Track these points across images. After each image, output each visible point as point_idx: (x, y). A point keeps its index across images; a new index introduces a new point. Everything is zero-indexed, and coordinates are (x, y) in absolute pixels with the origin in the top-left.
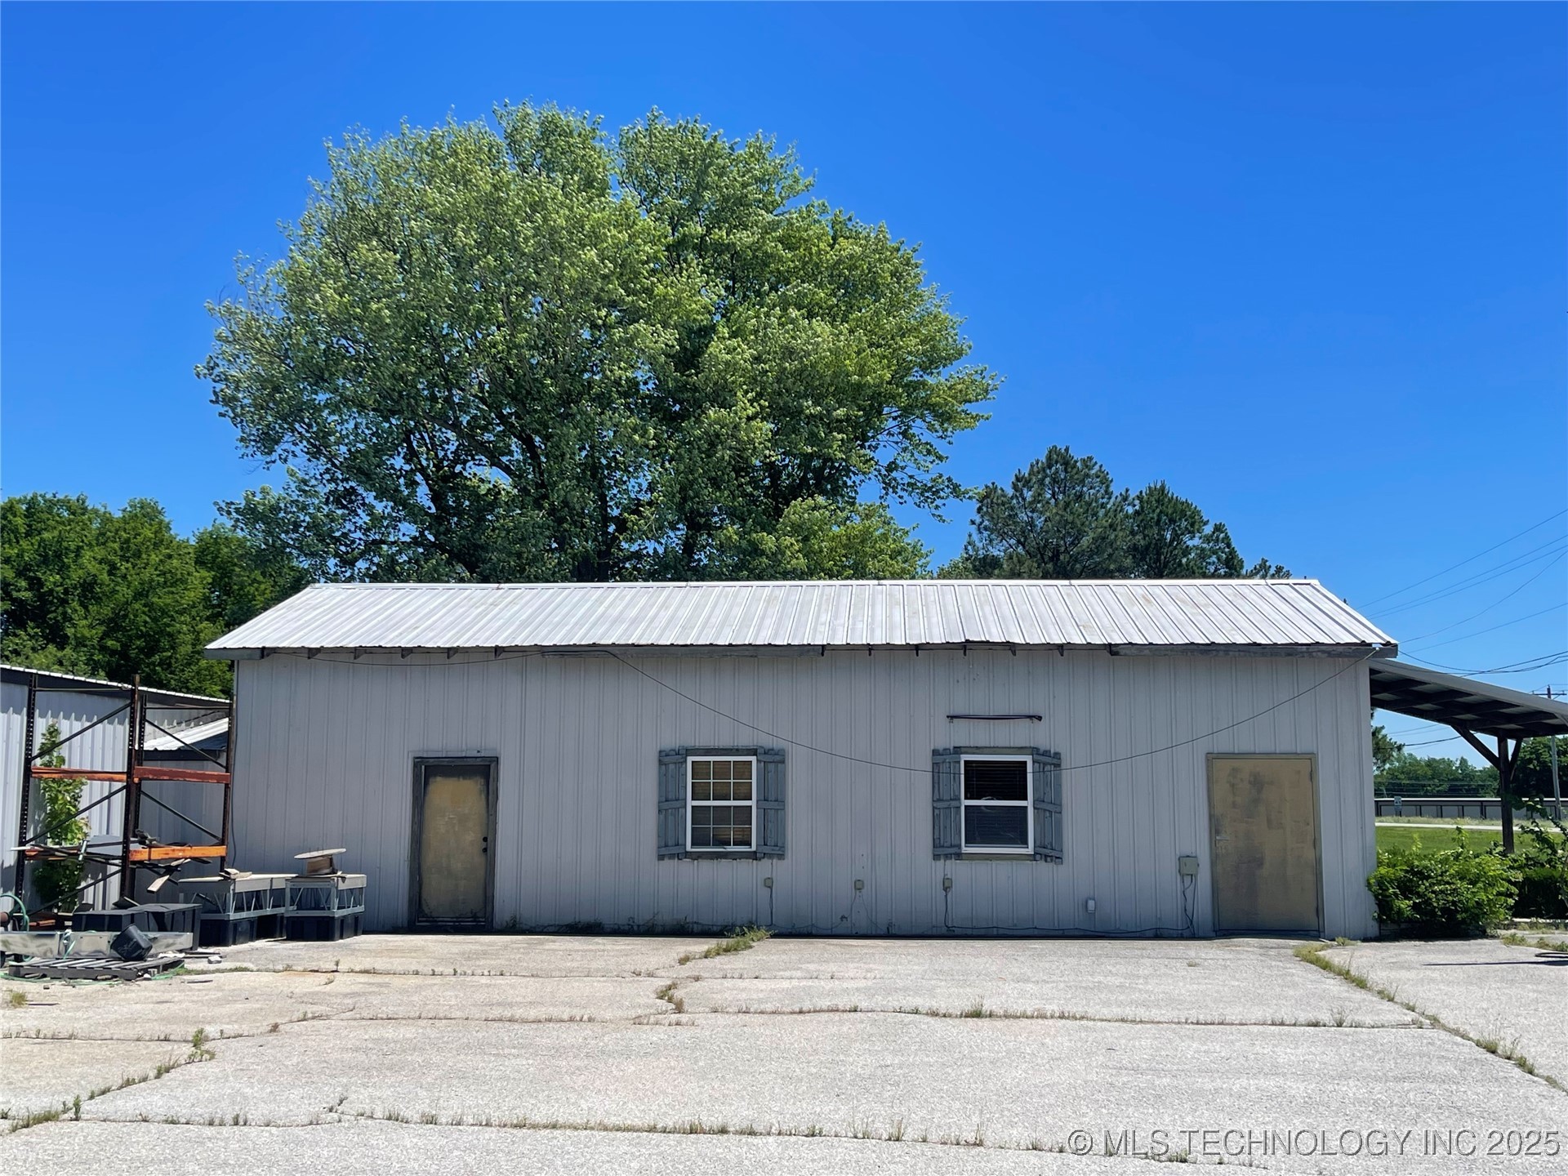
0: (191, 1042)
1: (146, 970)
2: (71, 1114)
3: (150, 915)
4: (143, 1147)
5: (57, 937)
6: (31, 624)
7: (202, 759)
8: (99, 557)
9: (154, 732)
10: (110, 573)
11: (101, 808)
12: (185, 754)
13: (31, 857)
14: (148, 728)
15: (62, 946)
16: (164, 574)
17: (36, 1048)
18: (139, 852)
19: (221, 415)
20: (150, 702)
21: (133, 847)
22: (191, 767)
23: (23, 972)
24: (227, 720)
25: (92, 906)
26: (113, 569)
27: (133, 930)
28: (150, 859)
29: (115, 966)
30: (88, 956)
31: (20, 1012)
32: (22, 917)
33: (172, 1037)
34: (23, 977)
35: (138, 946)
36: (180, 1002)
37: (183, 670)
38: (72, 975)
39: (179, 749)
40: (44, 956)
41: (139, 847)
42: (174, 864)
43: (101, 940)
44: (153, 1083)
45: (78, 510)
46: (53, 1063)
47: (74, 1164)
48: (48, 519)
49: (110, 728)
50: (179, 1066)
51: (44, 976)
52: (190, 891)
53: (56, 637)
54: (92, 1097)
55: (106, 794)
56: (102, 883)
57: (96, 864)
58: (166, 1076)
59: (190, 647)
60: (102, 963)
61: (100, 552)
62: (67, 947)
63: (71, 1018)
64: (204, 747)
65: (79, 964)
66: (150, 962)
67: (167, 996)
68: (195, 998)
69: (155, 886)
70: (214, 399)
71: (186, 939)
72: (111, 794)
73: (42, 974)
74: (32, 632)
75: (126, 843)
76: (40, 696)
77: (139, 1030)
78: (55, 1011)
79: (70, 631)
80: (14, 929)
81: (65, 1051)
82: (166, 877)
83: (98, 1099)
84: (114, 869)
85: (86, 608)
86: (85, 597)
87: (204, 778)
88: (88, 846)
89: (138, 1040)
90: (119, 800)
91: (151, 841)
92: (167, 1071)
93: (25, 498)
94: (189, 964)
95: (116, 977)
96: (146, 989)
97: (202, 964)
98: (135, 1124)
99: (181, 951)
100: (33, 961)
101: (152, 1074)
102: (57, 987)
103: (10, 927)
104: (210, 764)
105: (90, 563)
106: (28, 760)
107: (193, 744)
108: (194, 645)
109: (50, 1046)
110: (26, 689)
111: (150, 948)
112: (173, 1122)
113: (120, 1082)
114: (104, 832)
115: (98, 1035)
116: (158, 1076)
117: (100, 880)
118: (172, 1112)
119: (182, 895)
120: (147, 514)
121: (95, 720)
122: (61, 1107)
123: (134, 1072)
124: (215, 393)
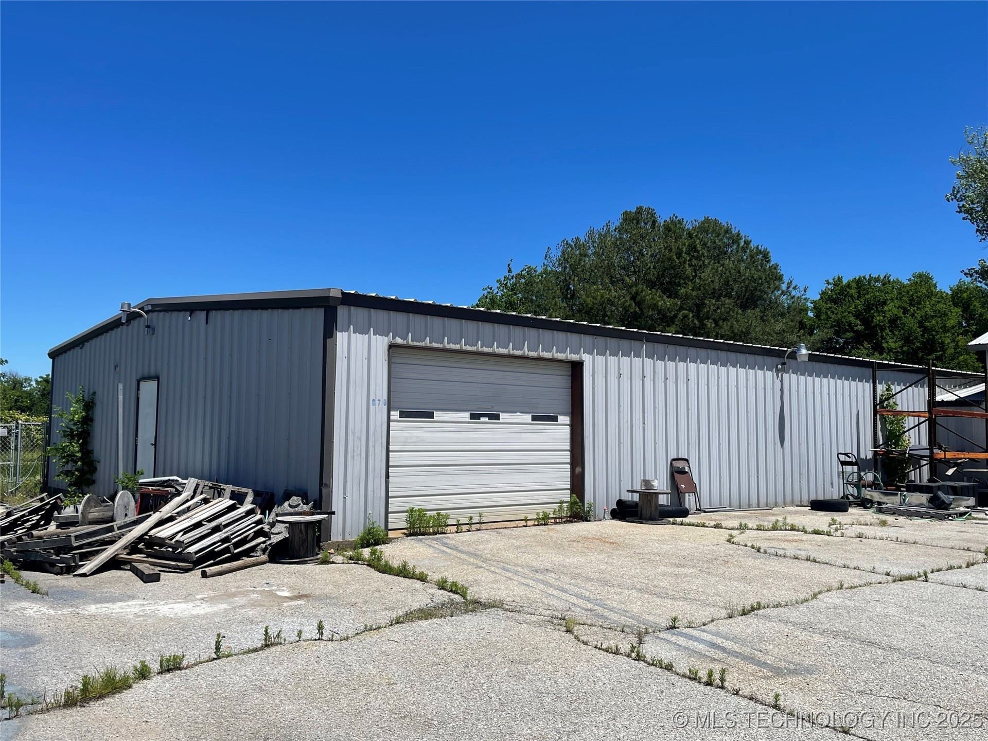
0: (984, 552)
1: (950, 515)
2: (923, 578)
3: (949, 488)
4: (966, 599)
5: (899, 495)
6: (866, 343)
7: (971, 405)
8: (897, 305)
9: (941, 391)
10: (904, 313)
11: (915, 430)
12: (961, 402)
13: (881, 455)
14: (938, 389)
15: (902, 500)
16: (935, 311)
17: (897, 546)
18: (938, 454)
19: (964, 219)
20: (938, 375)
21: (935, 451)
22: (965, 410)
23: (883, 511)
24: (984, 384)
25: (914, 481)
26: (905, 311)
27: (940, 493)
28: (945, 458)
29: (932, 511)
30: (916, 506)
31: (885, 528)
32: (880, 484)
33: (971, 549)
34: (884, 513)
35: (943, 502)
36: (973, 533)
37: (950, 363)
38: (909, 514)
39: (956, 400)
40: (893, 504)
41: (939, 451)
42: (959, 461)
43: (923, 498)
44: (964, 570)
45: (886, 282)
46: (907, 553)
47: (929, 601)
48: (868, 288)
49: (916, 389)
50: (979, 563)
51: (894, 513)
52: (970, 476)
53: (878, 348)
54: (932, 572)
55: (917, 423)
56: (918, 470)
57: (915, 460)
58: (972, 567)
59: (953, 350)
60: (925, 509)
61: (897, 303)
62: (904, 500)
63: (912, 534)
64: (971, 399)
65: (913, 509)
66: (951, 511)
67: (963, 529)
68: (981, 532)
69: (950, 472)
70: (959, 210)
71: (972, 501)
72: (919, 424)
73: (893, 512)
74: (867, 347)
75: (931, 450)
76: (878, 373)
77: (951, 544)
78: (903, 531)
79: (885, 345)
80: (875, 489)
81: (913, 549)
82: (956, 468)
83: (936, 574)
84: (925, 462)
85: (893, 333)
86: (892, 327)
87: (973, 415)
88: (910, 450)
89: (952, 548)
90: (924, 428)
91: (945, 448)
92: (972, 565)
93: (855, 279)
94: (974, 515)
95: (933, 517)
96: (951, 524)
97: (982, 515)
98: (959, 588)
99: (968, 507)
100: (887, 506)
101: (964, 566)
102: (902, 519)
103: (873, 488)
104: (975, 408)
105: (892, 309)
106: (875, 406)
107: (964, 397)
108: (955, 349)
109: (904, 546)
110: (871, 370)
111: (951, 504)
112: (980, 590)
113: (947, 567)
114: (917, 443)
115: (929, 544)
116: (968, 566)
117: (917, 468)
118: (980, 585)
119: (965, 478)
120: (923, 280)
121: (908, 385)
122: (917, 575)
123: (955, 563)
124: (959, 207)
